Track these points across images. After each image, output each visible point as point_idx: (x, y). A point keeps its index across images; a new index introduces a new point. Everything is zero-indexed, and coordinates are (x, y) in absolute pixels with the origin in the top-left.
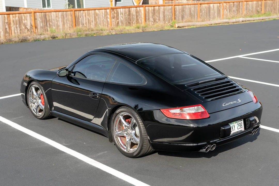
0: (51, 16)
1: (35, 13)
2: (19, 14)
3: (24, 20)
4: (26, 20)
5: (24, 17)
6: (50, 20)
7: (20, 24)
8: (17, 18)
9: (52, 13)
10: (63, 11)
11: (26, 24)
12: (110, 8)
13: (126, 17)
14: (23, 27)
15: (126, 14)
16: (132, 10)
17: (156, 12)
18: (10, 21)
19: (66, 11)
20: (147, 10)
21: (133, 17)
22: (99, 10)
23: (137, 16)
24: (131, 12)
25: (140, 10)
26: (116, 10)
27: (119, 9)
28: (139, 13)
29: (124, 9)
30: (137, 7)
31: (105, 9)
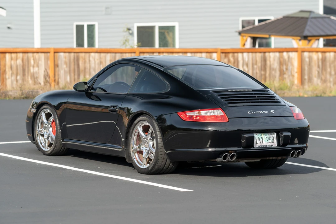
0: (90, 61)
1: (56, 54)
2: (24, 54)
3: (34, 67)
4: (38, 66)
5: (34, 60)
6: (87, 70)
7: (24, 75)
8: (19, 62)
9: (92, 54)
10: (116, 53)
11: (35, 76)
12: (219, 52)
13: (255, 72)
14: (30, 82)
15: (255, 66)
16: (270, 57)
17: (328, 64)
18: (5, 66)
19: (121, 53)
20: (307, 60)
21: (273, 72)
22: (193, 54)
23: (282, 73)
24: (268, 63)
25: (289, 57)
26: (233, 57)
27: (240, 55)
28: (287, 65)
29: (250, 54)
30: (283, 52)
31: (207, 52)
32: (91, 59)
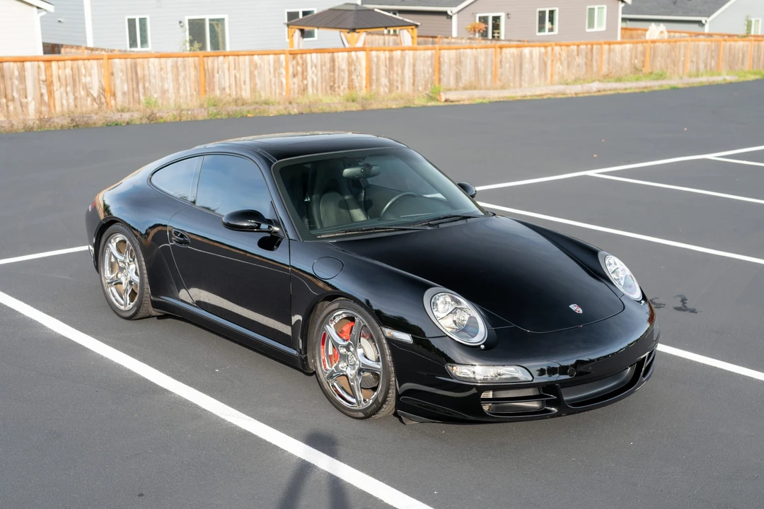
0: (149, 68)
1: (110, 61)
2: (73, 62)
3: (85, 76)
4: (90, 75)
5: (85, 68)
6: (147, 78)
7: (74, 85)
8: (68, 71)
9: (152, 60)
10: (178, 57)
11: (88, 86)
12: (287, 53)
13: (324, 74)
14: (83, 93)
15: (324, 68)
16: (338, 57)
17: (395, 63)
18: (52, 76)
19: (183, 57)
20: (375, 59)
21: (342, 74)
22: (260, 56)
23: (350, 73)
24: (337, 64)
25: (357, 57)
26: (302, 58)
27: (308, 56)
28: (355, 65)
29: (319, 55)
30: (351, 51)
31: (275, 54)
32: (150, 65)
